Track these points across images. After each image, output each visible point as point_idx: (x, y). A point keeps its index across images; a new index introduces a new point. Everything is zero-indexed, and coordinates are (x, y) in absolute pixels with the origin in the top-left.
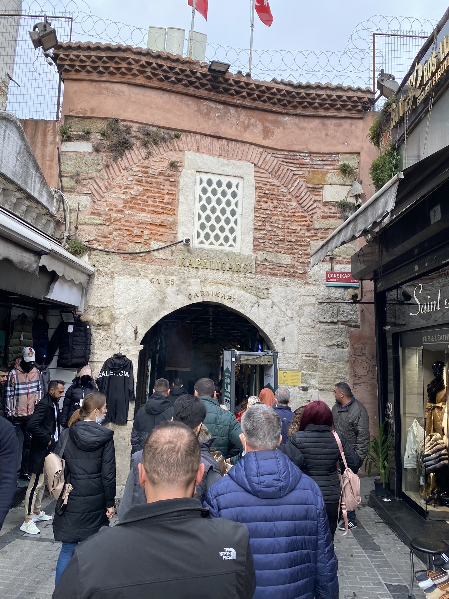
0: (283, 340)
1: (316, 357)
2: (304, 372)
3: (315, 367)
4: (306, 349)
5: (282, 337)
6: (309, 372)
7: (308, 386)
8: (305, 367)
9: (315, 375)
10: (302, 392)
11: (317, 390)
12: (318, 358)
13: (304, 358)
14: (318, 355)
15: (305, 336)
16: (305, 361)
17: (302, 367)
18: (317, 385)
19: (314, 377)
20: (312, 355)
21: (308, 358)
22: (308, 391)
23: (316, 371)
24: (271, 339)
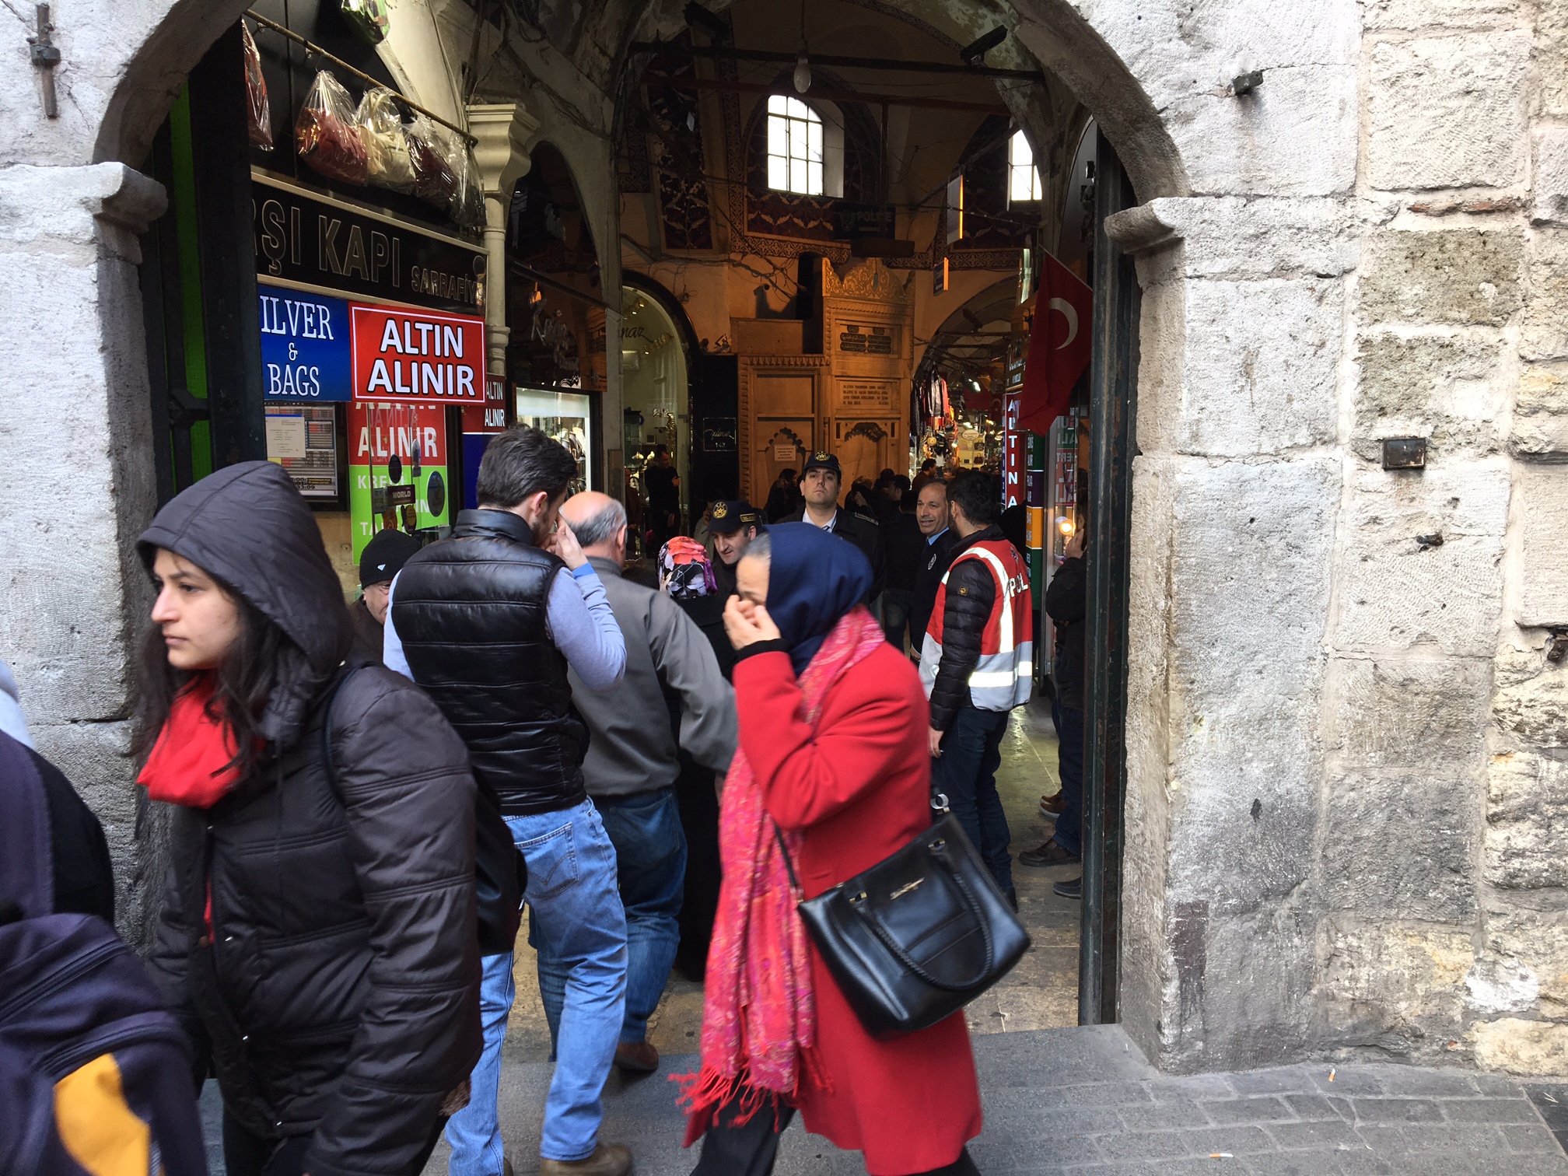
0: (1246, 90)
1: (1505, 208)
2: (1404, 332)
3: (1490, 290)
4: (1430, 151)
5: (1233, 71)
6: (1444, 332)
7: (1425, 432)
8: (1410, 291)
9: (1488, 351)
10: (1378, 477)
11: (1503, 461)
12: (1519, 220)
13: (1407, 222)
14: (1518, 190)
15: (1425, 47)
16: (1416, 251)
17: (1391, 297)
18: (1506, 426)
19: (1477, 368)
20: (1471, 196)
21: (1436, 225)
22: (1431, 473)
23: (1498, 317)
24: (1148, 88)
